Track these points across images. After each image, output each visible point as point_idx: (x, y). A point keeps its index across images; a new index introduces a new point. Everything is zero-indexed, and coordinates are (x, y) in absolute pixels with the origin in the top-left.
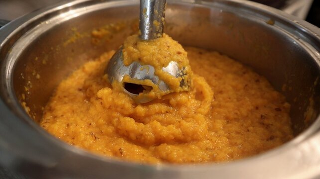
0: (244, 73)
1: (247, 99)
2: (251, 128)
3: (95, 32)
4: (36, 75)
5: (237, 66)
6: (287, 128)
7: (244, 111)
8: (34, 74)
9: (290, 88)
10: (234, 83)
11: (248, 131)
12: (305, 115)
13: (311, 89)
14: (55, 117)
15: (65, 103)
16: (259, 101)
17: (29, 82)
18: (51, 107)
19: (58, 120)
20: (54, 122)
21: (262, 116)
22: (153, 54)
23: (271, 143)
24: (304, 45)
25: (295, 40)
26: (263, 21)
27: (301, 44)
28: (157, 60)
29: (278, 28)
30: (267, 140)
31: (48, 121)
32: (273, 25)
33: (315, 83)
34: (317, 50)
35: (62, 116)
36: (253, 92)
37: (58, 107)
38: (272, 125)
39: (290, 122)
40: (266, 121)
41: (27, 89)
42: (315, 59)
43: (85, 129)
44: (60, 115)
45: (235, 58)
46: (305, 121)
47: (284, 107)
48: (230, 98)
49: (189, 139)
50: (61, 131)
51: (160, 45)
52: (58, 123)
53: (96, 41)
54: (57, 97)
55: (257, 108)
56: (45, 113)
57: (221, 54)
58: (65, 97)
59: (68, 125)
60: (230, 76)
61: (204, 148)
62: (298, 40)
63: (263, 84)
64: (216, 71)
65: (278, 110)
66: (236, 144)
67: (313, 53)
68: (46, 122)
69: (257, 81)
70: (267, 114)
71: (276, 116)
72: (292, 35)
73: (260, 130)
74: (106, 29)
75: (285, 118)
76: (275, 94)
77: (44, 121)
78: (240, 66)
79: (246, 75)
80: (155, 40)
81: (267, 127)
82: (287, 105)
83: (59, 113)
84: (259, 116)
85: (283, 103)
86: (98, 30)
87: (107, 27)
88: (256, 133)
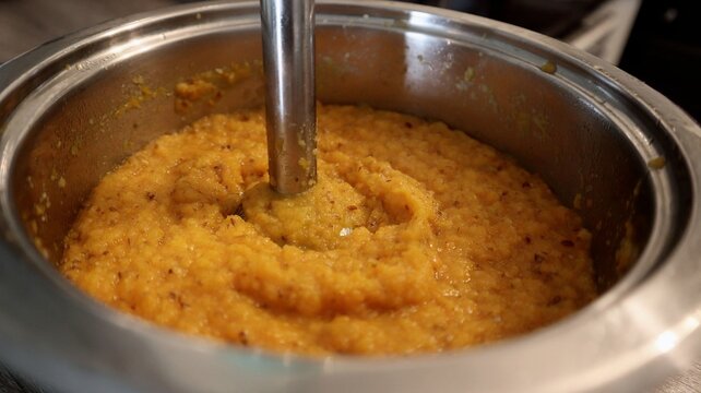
0: (499, 169)
1: (508, 221)
2: (517, 281)
3: (183, 87)
4: (57, 180)
5: (485, 154)
6: (585, 281)
7: (503, 246)
8: (53, 178)
9: (590, 203)
10: (480, 189)
11: (512, 286)
12: (617, 257)
13: (628, 203)
14: (91, 256)
15: (112, 224)
16: (532, 227)
17: (45, 195)
18: (80, 233)
19: (97, 263)
20: (89, 268)
21: (536, 257)
22: (308, 225)
23: (555, 309)
24: (614, 115)
25: (597, 104)
26: (533, 65)
27: (608, 113)
28: (317, 234)
29: (562, 79)
30: (549, 305)
31: (76, 264)
32: (552, 73)
33: (636, 192)
34: (638, 125)
35: (105, 253)
36: (519, 207)
37: (97, 233)
38: (556, 274)
39: (591, 269)
40: (545, 267)
41: (40, 210)
42: (635, 143)
43: (158, 284)
44: (101, 251)
45: (479, 137)
46: (618, 268)
47: (578, 239)
48: (476, 217)
49: (398, 300)
50: (107, 288)
51: (316, 203)
52: (99, 270)
53: (184, 105)
54: (93, 210)
55: (528, 240)
56: (69, 247)
57: (451, 128)
58: (112, 209)
59: (120, 275)
60: (471, 174)
61: (430, 325)
62: (601, 104)
63: (537, 191)
64: (443, 162)
65: (568, 243)
66: (490, 315)
67: (632, 132)
68: (74, 268)
69: (526, 185)
70: (546, 253)
71: (563, 256)
72: (591, 94)
73: (535, 285)
74: (206, 80)
75: (582, 260)
76: (562, 211)
77: (69, 264)
78: (491, 153)
79: (503, 173)
80: (304, 193)
81: (547, 278)
82: (584, 233)
83: (98, 246)
84: (531, 256)
85: (577, 230)
86: (190, 82)
87: (209, 74)
88: (527, 291)
